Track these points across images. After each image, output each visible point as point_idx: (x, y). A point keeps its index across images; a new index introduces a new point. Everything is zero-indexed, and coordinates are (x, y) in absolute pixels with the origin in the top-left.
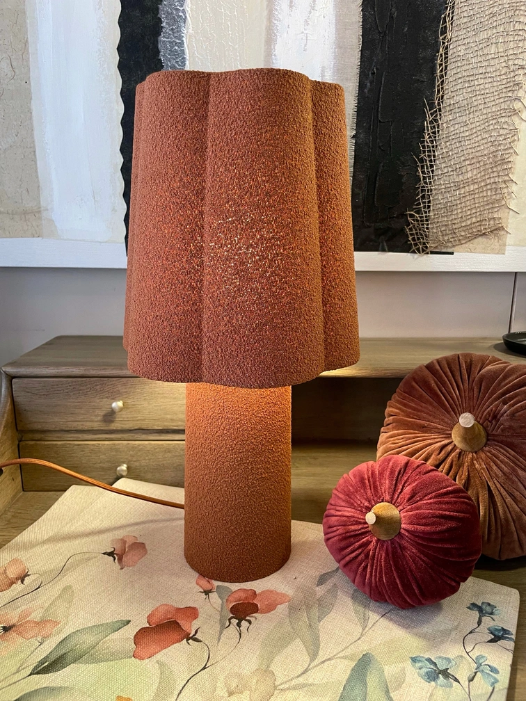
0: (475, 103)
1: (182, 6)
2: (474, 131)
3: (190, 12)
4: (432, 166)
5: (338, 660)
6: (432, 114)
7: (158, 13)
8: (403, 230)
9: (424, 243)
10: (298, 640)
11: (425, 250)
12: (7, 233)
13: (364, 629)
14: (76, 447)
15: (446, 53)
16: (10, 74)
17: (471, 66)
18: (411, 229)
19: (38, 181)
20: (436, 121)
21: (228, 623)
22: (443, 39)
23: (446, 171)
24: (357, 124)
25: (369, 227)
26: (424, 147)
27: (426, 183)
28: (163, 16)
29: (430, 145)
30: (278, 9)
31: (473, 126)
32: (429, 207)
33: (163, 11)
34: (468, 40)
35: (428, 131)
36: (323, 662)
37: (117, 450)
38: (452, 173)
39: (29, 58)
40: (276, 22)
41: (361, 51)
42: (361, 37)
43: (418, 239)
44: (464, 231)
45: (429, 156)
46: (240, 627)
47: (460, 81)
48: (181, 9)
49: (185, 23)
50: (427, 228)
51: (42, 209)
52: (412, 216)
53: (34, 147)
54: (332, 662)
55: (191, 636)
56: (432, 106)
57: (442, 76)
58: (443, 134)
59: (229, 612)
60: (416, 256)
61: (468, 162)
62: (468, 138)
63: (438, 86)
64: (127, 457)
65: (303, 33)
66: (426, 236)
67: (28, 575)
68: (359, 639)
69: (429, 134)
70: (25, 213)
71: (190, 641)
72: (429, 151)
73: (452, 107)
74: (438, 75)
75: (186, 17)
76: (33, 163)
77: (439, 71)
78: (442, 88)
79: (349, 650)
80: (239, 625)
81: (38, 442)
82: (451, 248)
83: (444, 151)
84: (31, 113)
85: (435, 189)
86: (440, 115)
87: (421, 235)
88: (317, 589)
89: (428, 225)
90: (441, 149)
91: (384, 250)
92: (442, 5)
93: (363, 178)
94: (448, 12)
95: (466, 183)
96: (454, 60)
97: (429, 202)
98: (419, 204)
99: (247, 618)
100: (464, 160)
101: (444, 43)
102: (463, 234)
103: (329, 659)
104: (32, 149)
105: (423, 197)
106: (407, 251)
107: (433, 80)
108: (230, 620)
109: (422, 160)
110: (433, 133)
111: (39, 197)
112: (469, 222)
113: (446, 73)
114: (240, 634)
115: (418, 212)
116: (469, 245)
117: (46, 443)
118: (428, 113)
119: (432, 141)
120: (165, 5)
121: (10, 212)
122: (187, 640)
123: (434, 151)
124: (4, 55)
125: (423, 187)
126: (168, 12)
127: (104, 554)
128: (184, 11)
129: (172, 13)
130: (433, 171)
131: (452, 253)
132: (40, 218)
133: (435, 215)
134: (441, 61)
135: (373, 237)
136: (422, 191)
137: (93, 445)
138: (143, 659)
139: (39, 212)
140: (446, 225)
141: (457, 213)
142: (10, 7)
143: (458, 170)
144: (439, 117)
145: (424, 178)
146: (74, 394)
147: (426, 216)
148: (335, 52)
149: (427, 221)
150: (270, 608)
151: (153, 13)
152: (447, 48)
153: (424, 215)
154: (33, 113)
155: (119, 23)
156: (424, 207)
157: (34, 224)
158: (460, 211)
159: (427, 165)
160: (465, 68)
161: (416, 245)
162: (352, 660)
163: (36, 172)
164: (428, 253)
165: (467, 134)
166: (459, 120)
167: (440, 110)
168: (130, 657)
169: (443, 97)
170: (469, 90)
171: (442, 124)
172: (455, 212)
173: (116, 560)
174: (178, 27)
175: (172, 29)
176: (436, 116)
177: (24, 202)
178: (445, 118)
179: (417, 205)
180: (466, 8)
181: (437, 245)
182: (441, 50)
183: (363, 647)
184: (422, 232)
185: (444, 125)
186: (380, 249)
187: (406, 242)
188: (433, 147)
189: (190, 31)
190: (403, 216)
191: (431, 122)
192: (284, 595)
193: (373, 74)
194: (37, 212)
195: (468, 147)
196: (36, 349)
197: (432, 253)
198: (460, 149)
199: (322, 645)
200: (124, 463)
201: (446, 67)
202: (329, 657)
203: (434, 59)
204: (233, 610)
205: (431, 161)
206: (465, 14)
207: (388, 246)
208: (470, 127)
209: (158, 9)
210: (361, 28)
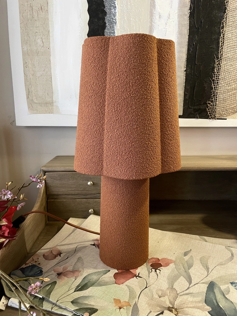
0: (235, 57)
1: (115, 17)
2: (235, 68)
3: (118, 20)
4: (218, 83)
5: (201, 284)
6: (218, 61)
7: (105, 20)
8: (206, 109)
9: (214, 115)
10: (182, 277)
11: (215, 118)
12: (39, 112)
13: (208, 273)
14: (71, 202)
15: (224, 37)
16: (42, 45)
17: (234, 42)
18: (209, 109)
19: (52, 90)
20: (219, 64)
21: (151, 271)
22: (222, 31)
23: (223, 85)
24: (187, 65)
25: (191, 108)
26: (214, 75)
28: (107, 21)
29: (217, 74)
30: (155, 18)
31: (235, 66)
32: (216, 100)
33: (107, 19)
34: (232, 31)
35: (216, 68)
36: (195, 285)
37: (89, 203)
38: (226, 86)
39: (50, 38)
40: (153, 24)
41: (189, 35)
42: (188, 30)
43: (212, 113)
44: (231, 110)
45: (217, 79)
46: (156, 272)
47: (229, 48)
48: (114, 18)
49: (116, 24)
50: (216, 109)
51: (54, 101)
52: (209, 103)
53: (51, 76)
54: (199, 284)
55: (137, 275)
56: (218, 58)
57: (222, 46)
58: (222, 69)
59: (150, 267)
60: (211, 120)
61: (232, 81)
62: (233, 71)
63: (220, 50)
64: (92, 206)
65: (165, 28)
66: (215, 112)
67: (62, 253)
68: (207, 276)
69: (216, 69)
70: (46, 103)
71: (137, 277)
72: (217, 77)
73: (226, 58)
74: (220, 45)
75: (116, 22)
76: (51, 82)
77: (221, 44)
78: (222, 51)
79: (204, 280)
80: (156, 271)
81: (55, 200)
82: (225, 117)
83: (223, 76)
84: (50, 61)
85: (219, 92)
86: (221, 62)
87: (213, 111)
88: (184, 257)
89: (216, 107)
90: (222, 76)
91: (197, 118)
92: (222, 17)
93: (189, 88)
94: (224, 20)
95: (232, 90)
96: (227, 39)
97: (217, 98)
98: (212, 98)
99: (158, 269)
100: (231, 80)
102: (231, 111)
103: (197, 284)
104: (50, 77)
105: (214, 96)
106: (207, 118)
107: (218, 47)
108: (151, 269)
109: (213, 81)
110: (219, 69)
111: (52, 97)
112: (233, 106)
114: (157, 275)
115: (212, 102)
116: (233, 116)
117: (59, 200)
118: (216, 61)
119: (218, 72)
120: (108, 17)
121: (40, 103)
122: (136, 277)
123: (219, 77)
124: (39, 37)
125: (214, 91)
126: (109, 20)
127: (91, 245)
128: (115, 19)
129: (110, 20)
130: (218, 85)
131: (226, 119)
132: (53, 106)
133: (219, 103)
134: (222, 40)
135: (193, 112)
136: (214, 93)
137: (79, 201)
138: (120, 284)
139: (53, 103)
140: (223, 107)
141: (228, 102)
142: (42, 17)
143: (228, 85)
144: (220, 63)
145: (215, 88)
146: (72, 179)
147: (215, 104)
148: (178, 36)
149: (216, 105)
150: (167, 265)
151: (103, 20)
152: (224, 34)
153: (214, 103)
154: (51, 61)
155: (88, 24)
156: (215, 100)
157: (50, 108)
158: (229, 101)
160: (232, 42)
161: (211, 115)
162: (206, 284)
163: (52, 86)
164: (216, 119)
165: (232, 70)
166: (229, 64)
167: (221, 60)
168: (114, 284)
169: (222, 54)
170: (233, 51)
171: (222, 65)
172: (227, 102)
173: (97, 247)
174: (113, 26)
175: (110, 27)
176: (219, 62)
177: (46, 99)
178: (223, 63)
179: (211, 99)
180: (231, 18)
181: (220, 115)
182: (221, 35)
183: (209, 279)
184: (213, 110)
186: (196, 117)
187: (207, 114)
188: (218, 75)
189: (118, 27)
190: (206, 103)
191: (217, 65)
192: (171, 260)
193: (193, 45)
194: (51, 103)
195: (233, 75)
196: (51, 161)
197: (218, 119)
198: (229, 76)
199: (192, 279)
200: (91, 208)
201: (224, 42)
202: (196, 283)
203: (219, 38)
204: (151, 266)
205: (217, 81)
206: (231, 21)
207: (199, 116)
208: (233, 66)
209: (105, 18)
210: (188, 26)
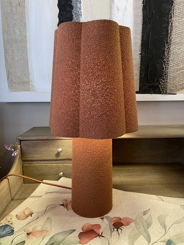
0: (182, 42)
1: (80, 10)
3: (83, 12)
4: (168, 64)
5: (159, 243)
6: (167, 46)
7: (72, 13)
8: (158, 86)
9: (166, 91)
10: (141, 236)
11: (166, 93)
12: (17, 90)
13: (165, 231)
14: (44, 166)
15: (172, 25)
16: (20, 34)
17: (180, 29)
18: (161, 86)
19: (29, 71)
21: (113, 230)
22: (171, 20)
23: (173, 65)
24: (141, 50)
25: (146, 85)
26: (165, 57)
27: (166, 69)
28: (74, 14)
29: (167, 56)
30: (114, 11)
31: (182, 49)
32: (167, 78)
33: (74, 12)
34: (179, 21)
35: (166, 51)
36: (153, 243)
37: (59, 167)
38: (175, 66)
39: (26, 29)
40: (113, 15)
41: (142, 25)
42: (142, 20)
43: (164, 89)
45: (167, 60)
46: (118, 231)
47: (177, 34)
48: (80, 11)
49: (81, 16)
51: (30, 81)
52: (161, 81)
53: (28, 59)
54: (157, 243)
55: (100, 235)
56: (167, 43)
58: (171, 52)
59: (113, 226)
60: (163, 95)
62: (180, 54)
63: (170, 36)
64: (62, 170)
65: (122, 19)
66: (167, 88)
67: (33, 213)
68: (165, 234)
70: (24, 83)
71: (100, 237)
72: (167, 58)
73: (174, 43)
74: (169, 32)
75: (81, 14)
76: (27, 65)
79: (162, 239)
80: (117, 230)
81: (30, 165)
82: (175, 92)
83: (172, 58)
84: (27, 48)
85: (169, 72)
86: (170, 46)
88: (144, 216)
89: (167, 84)
90: (171, 57)
91: (151, 93)
92: (170, 9)
93: (144, 68)
94: (172, 11)
95: (180, 69)
96: (174, 27)
97: (167, 76)
98: (164, 77)
99: (120, 228)
100: (179, 61)
101: (171, 22)
102: (180, 87)
103: (155, 242)
104: (27, 60)
105: (165, 74)
106: (160, 94)
107: (168, 34)
108: (113, 229)
109: (164, 62)
110: (168, 52)
111: (29, 77)
112: (182, 83)
113: (172, 32)
114: (119, 234)
115: (164, 80)
116: (182, 91)
117: (33, 165)
118: (166, 45)
120: (74, 10)
121: (18, 82)
122: (99, 237)
123: (169, 58)
124: (17, 28)
126: (75, 12)
127: (60, 205)
128: (81, 12)
129: (77, 13)
131: (176, 94)
132: (29, 85)
133: (169, 80)
134: (170, 28)
135: (148, 89)
136: (165, 72)
137: (50, 165)
138: (84, 244)
139: (29, 82)
140: (173, 84)
142: (20, 11)
143: (177, 65)
144: (170, 47)
146: (44, 146)
147: (166, 81)
148: (133, 25)
150: (128, 224)
151: (70, 13)
152: (172, 23)
154: (28, 48)
155: (58, 16)
157: (27, 87)
159: (166, 63)
161: (163, 91)
162: (164, 242)
163: (28, 68)
165: (180, 52)
166: (177, 47)
167: (170, 44)
168: (78, 244)
169: (171, 40)
170: (180, 37)
171: (171, 49)
172: (177, 79)
173: (65, 207)
174: (79, 18)
175: (77, 18)
177: (24, 79)
178: (172, 47)
179: (163, 77)
180: (178, 10)
181: (170, 91)
182: (170, 24)
183: (167, 237)
184: (165, 87)
185: (172, 49)
186: (150, 93)
187: (159, 90)
189: (83, 19)
190: (158, 81)
191: (167, 49)
192: (132, 219)
193: (147, 32)
194: (28, 82)
195: (180, 57)
196: (27, 131)
197: (169, 94)
198: (178, 58)
199: (151, 237)
200: (61, 172)
201: (172, 30)
202: (155, 241)
203: (168, 27)
204: (114, 225)
206: (178, 12)
207: (153, 92)
208: (181, 50)
209: (72, 11)
210: (142, 17)
